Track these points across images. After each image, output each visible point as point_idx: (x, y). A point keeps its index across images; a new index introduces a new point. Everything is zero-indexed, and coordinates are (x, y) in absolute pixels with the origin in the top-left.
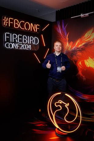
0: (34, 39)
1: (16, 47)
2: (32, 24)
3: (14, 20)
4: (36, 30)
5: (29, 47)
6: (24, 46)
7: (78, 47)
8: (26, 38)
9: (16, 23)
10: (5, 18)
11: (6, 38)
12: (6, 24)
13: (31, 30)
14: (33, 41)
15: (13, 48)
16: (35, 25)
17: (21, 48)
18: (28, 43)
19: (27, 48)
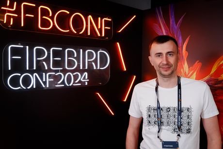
0: (97, 55)
1: (45, 83)
2: (90, 17)
3: (36, 8)
4: (101, 33)
5: (84, 78)
6: (69, 75)
8: (75, 56)
9: (44, 17)
10: (8, 1)
11: (12, 60)
12: (12, 19)
13: (89, 34)
14: (93, 61)
15: (34, 87)
16: (99, 18)
17: (59, 83)
18: (81, 68)
19: (77, 82)
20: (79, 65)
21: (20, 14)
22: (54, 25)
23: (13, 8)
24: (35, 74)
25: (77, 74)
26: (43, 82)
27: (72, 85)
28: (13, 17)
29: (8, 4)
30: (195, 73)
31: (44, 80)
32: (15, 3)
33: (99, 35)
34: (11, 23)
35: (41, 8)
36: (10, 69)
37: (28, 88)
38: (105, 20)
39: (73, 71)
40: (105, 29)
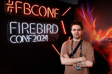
0: (52, 27)
1: (28, 40)
2: (49, 8)
3: (23, 4)
4: (54, 16)
5: (46, 38)
6: (39, 37)
7: (110, 37)
8: (42, 27)
9: (26, 8)
10: (9, 1)
11: (12, 29)
12: (11, 9)
13: (48, 17)
14: (50, 30)
15: (23, 42)
16: (53, 9)
17: (34, 40)
18: (45, 33)
19: (43, 39)
20: (43, 32)
21: (15, 7)
22: (31, 12)
23: (12, 4)
24: (23, 36)
25: (43, 36)
26: (27, 40)
27: (40, 41)
28: (12, 8)
29: (9, 2)
30: (99, 35)
31: (27, 39)
32: (13, 2)
33: (53, 17)
34: (11, 12)
35: (25, 4)
36: (11, 33)
37: (20, 42)
38: (56, 10)
39: (41, 34)
40: (56, 14)
